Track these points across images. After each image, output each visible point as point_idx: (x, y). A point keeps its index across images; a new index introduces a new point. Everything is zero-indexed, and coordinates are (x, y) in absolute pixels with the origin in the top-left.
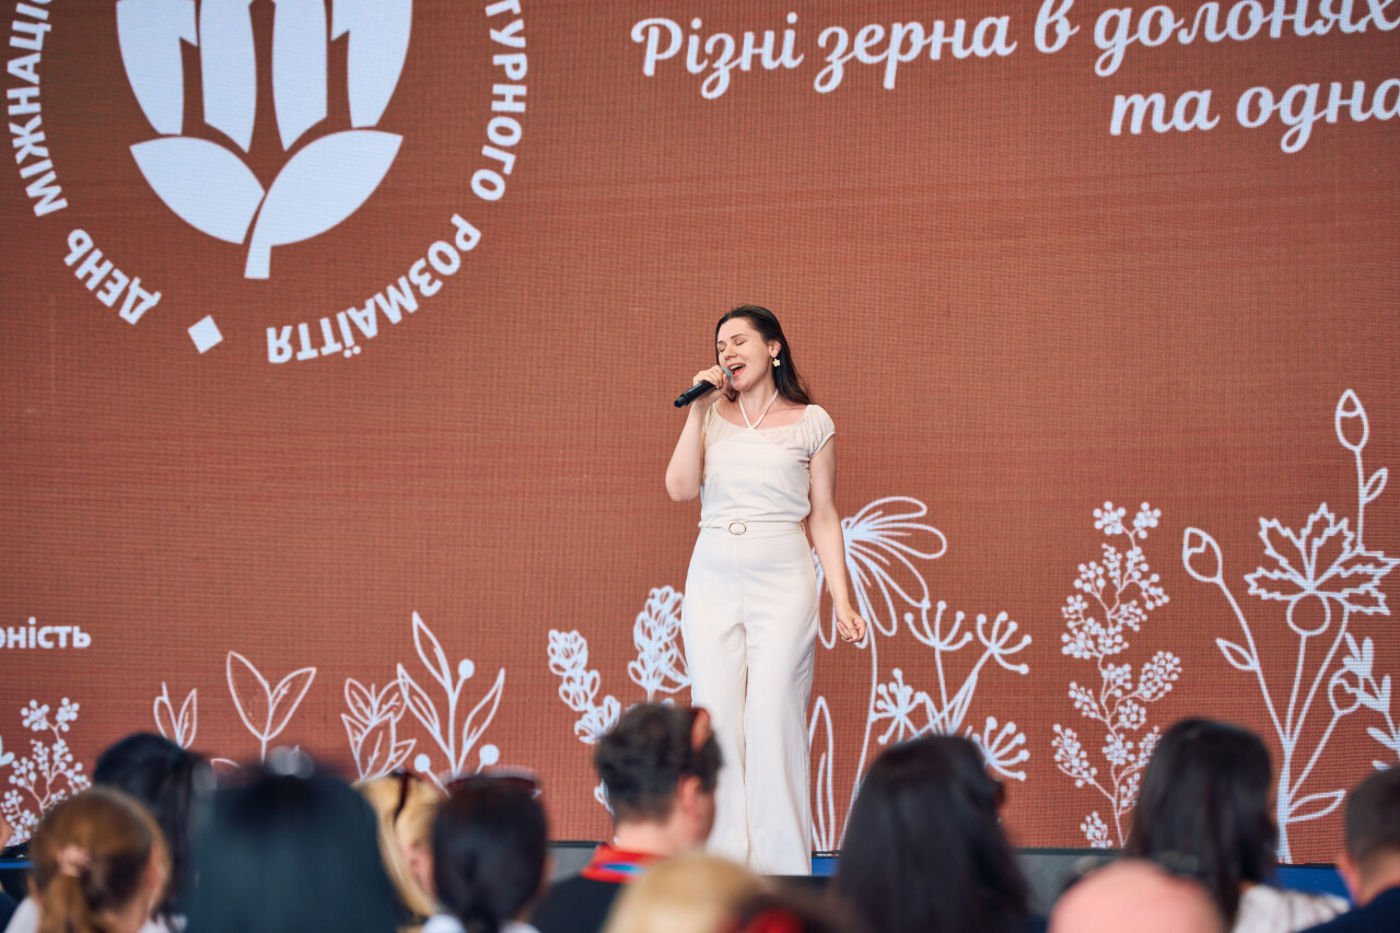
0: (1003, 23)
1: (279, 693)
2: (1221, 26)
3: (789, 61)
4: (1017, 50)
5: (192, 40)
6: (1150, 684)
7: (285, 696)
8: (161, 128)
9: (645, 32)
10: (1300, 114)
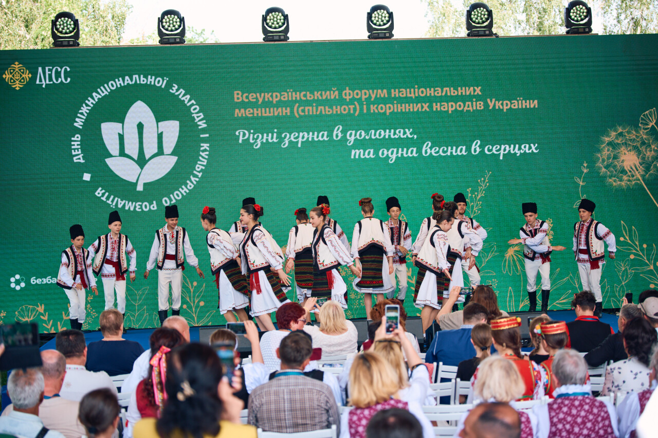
0: (326, 133)
2: (375, 135)
3: (275, 140)
4: (329, 139)
5: (121, 133)
8: (113, 155)
9: (239, 133)
10: (393, 155)
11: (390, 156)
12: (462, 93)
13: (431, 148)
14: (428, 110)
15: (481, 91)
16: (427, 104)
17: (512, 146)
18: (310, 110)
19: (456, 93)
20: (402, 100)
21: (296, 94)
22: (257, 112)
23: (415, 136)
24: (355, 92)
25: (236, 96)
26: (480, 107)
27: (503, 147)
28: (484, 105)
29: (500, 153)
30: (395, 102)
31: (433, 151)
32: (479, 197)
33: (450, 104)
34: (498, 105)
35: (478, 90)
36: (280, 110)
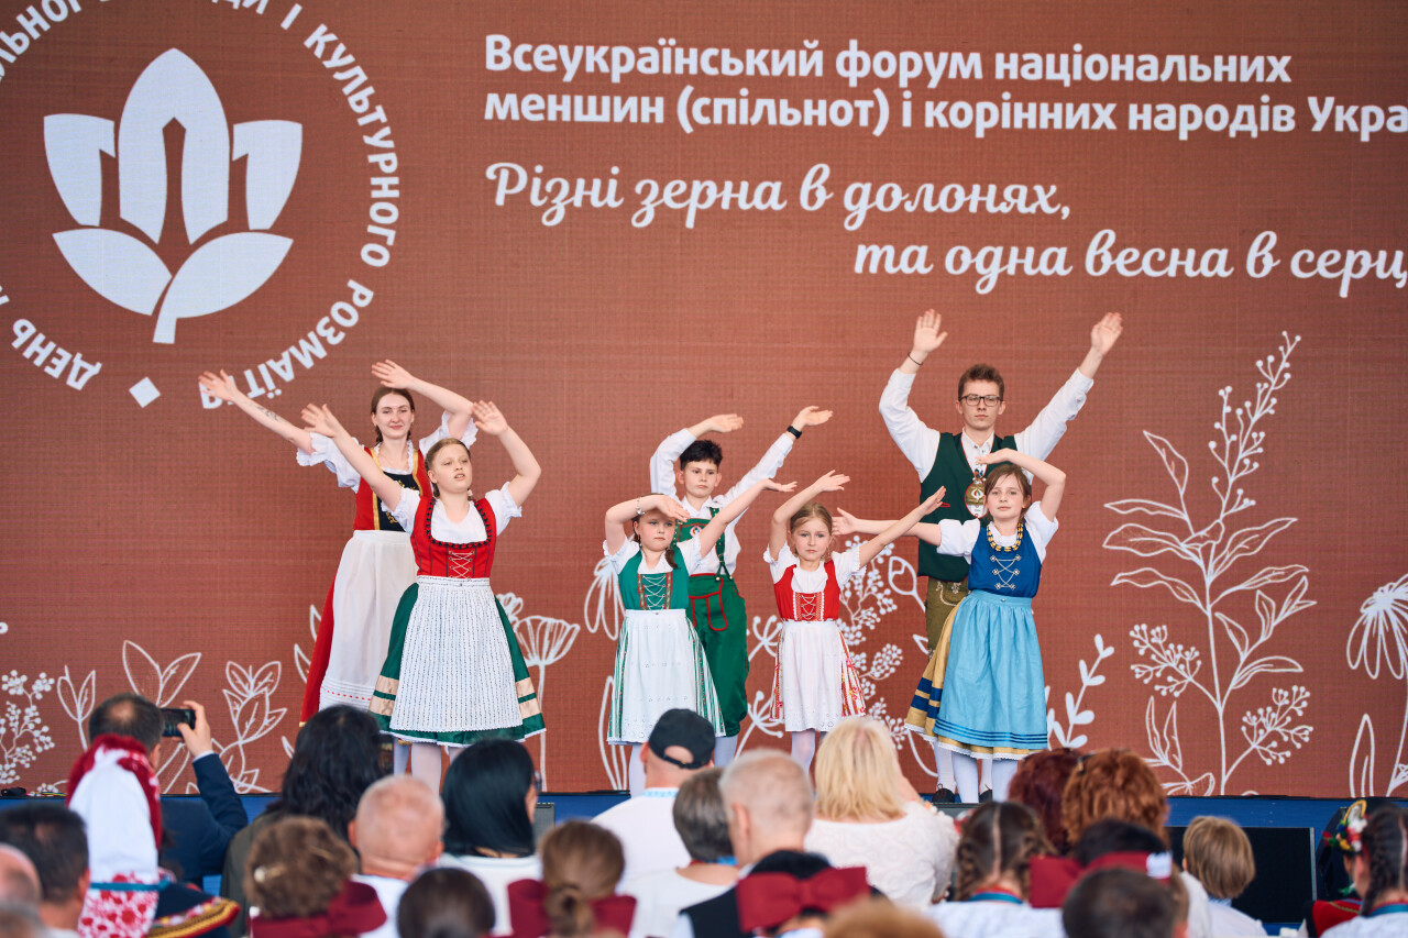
0: (776, 187)
1: (168, 673)
2: (935, 201)
3: (611, 202)
4: (787, 207)
5: (111, 153)
6: (879, 667)
7: (174, 675)
8: (81, 221)
9: (497, 172)
10: (989, 267)
11: (980, 269)
12: (1225, 74)
13: (1114, 252)
14: (1111, 126)
15: (1288, 69)
16: (1111, 107)
17: (1383, 255)
18: (734, 111)
19: (1206, 77)
20: (1027, 92)
21: (686, 55)
22: (561, 108)
23: (1066, 211)
24: (880, 56)
25: (491, 52)
26: (1284, 123)
27: (1351, 256)
28: (1294, 118)
29: (1341, 277)
30: (1006, 96)
31: (1120, 262)
32: (1258, 415)
33: (1185, 109)
34: (1344, 118)
35: (1280, 68)
36: (632, 102)
